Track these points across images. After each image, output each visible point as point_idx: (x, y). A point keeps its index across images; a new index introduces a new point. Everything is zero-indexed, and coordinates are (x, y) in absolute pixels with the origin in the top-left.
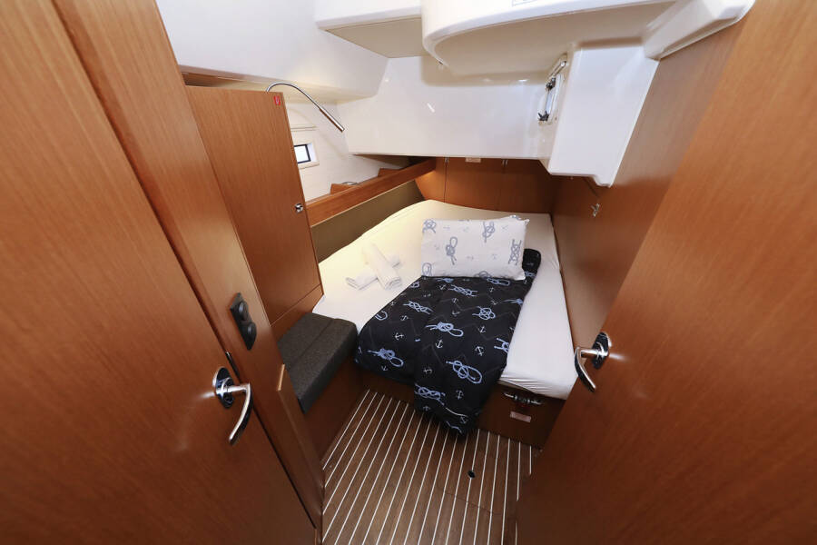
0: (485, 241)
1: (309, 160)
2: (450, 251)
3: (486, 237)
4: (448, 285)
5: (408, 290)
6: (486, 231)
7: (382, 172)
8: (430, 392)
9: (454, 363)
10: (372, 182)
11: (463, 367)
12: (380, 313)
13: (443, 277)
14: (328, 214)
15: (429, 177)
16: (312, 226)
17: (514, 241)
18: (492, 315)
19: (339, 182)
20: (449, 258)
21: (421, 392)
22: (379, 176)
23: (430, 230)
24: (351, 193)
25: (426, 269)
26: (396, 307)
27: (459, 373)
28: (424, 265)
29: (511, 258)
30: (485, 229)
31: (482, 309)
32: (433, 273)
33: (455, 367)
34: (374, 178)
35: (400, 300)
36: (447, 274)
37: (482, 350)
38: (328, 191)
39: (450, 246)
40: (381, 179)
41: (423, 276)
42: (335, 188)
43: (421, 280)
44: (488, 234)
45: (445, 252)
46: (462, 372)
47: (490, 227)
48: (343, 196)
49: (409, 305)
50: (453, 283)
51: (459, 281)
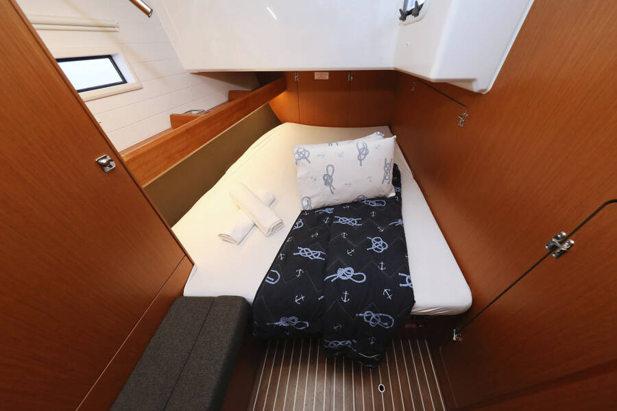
0: (361, 165)
1: (125, 82)
2: (328, 180)
3: (361, 160)
4: (331, 216)
5: (293, 233)
6: (360, 154)
7: (232, 95)
8: (340, 343)
9: (365, 314)
10: (223, 108)
11: (374, 316)
12: (269, 273)
13: (324, 208)
14: (171, 159)
15: (282, 100)
16: (144, 186)
17: (386, 160)
18: (384, 245)
19: (180, 111)
20: (328, 188)
21: (332, 345)
22: (230, 100)
23: (304, 161)
24: (198, 126)
25: (305, 203)
26: (285, 260)
27: (371, 322)
28: (303, 199)
29: (385, 177)
30: (359, 151)
31: (373, 240)
32: (313, 206)
33: (366, 317)
34: (225, 103)
35: (288, 248)
36: (327, 204)
37: (390, 293)
38: (167, 125)
39: (327, 175)
40: (232, 103)
41: (303, 212)
42: (176, 120)
43: (302, 215)
44: (362, 157)
45: (323, 182)
46: (374, 320)
47: (364, 148)
48: (188, 131)
49: (300, 253)
50: (335, 213)
51: (340, 209)
